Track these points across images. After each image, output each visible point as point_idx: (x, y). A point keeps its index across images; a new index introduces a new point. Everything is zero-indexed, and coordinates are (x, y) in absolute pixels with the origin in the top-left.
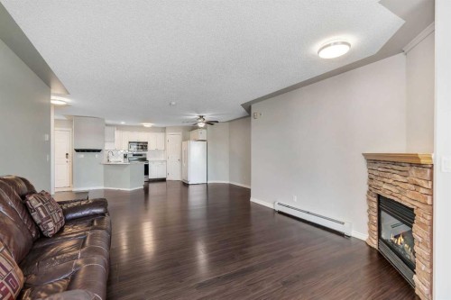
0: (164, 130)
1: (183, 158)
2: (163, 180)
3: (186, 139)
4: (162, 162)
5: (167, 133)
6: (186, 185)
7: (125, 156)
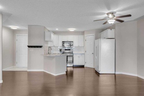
0: (83, 33)
1: (96, 52)
2: (82, 67)
3: (97, 38)
4: (82, 54)
5: (85, 35)
6: (98, 74)
7: (61, 50)
